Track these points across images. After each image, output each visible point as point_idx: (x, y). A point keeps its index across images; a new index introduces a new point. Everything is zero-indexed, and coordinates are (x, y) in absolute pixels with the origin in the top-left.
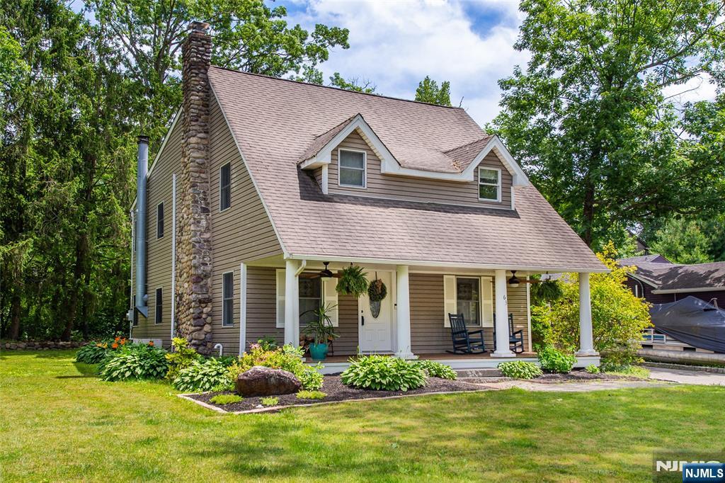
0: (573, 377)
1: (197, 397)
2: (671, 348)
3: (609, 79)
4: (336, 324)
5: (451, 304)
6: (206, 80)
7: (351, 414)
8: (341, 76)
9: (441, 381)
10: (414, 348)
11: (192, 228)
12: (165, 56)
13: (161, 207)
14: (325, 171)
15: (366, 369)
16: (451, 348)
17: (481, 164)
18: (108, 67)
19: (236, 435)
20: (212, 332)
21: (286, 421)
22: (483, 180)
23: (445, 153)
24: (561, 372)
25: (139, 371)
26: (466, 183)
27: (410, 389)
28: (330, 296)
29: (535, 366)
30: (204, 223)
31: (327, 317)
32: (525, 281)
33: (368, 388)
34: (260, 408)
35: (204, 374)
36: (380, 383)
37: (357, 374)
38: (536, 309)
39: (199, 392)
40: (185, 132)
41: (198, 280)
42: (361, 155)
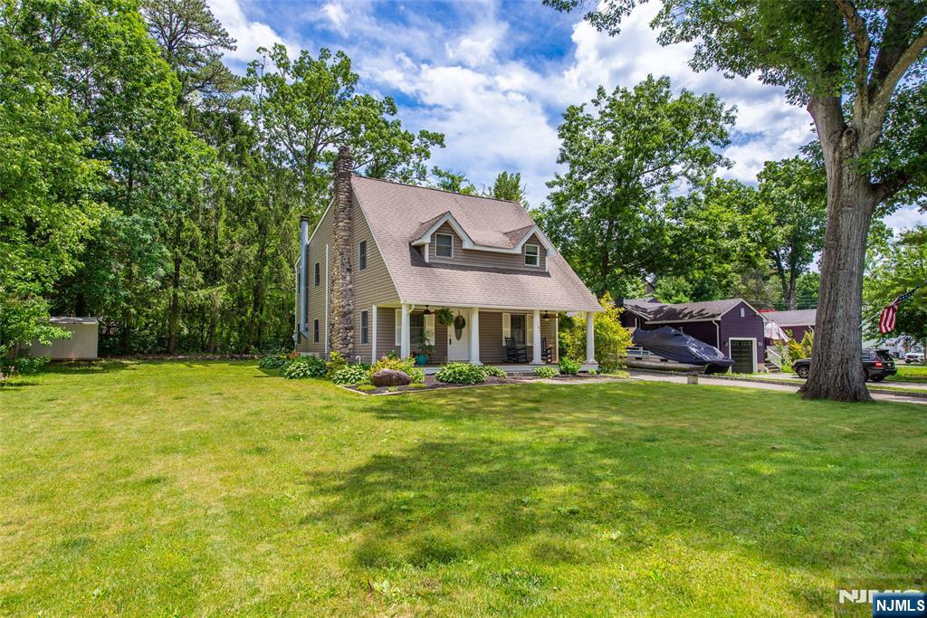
0: (579, 376)
1: (349, 387)
2: (653, 360)
3: (620, 181)
4: (433, 344)
5: (507, 331)
6: (350, 185)
7: (439, 395)
8: (439, 169)
9: (496, 379)
10: (481, 359)
11: (341, 281)
12: (315, 154)
13: (317, 265)
14: (427, 248)
15: (450, 371)
16: (506, 359)
17: (526, 242)
18: (276, 163)
19: (375, 405)
20: (353, 348)
21: (403, 399)
22: (527, 253)
23: (506, 234)
24: (572, 374)
25: (308, 372)
26: (516, 255)
27: (476, 382)
28: (430, 325)
29: (556, 371)
30: (348, 278)
31: (428, 340)
32: (554, 317)
33: (452, 382)
34: (387, 393)
35: (352, 374)
36: (459, 379)
37: (445, 374)
38: (562, 334)
39: (349, 384)
40: (336, 218)
41: (344, 315)
42: (450, 237)
